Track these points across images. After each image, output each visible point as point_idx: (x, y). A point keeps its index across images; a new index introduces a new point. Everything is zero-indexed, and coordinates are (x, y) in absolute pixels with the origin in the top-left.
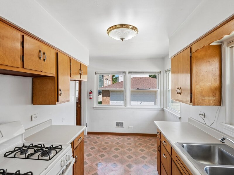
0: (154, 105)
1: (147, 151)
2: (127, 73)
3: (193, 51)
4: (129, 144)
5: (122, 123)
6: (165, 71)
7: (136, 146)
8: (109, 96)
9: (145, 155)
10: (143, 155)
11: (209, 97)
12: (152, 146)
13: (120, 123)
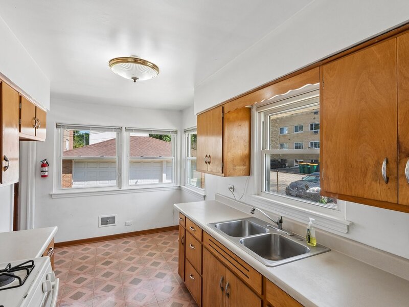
0: (158, 182)
1: (158, 253)
2: (124, 129)
3: (226, 111)
4: (128, 250)
5: (114, 218)
6: (183, 131)
7: (141, 251)
8: (71, 172)
9: (156, 261)
10: (154, 260)
11: (239, 166)
12: (165, 246)
13: (108, 218)
